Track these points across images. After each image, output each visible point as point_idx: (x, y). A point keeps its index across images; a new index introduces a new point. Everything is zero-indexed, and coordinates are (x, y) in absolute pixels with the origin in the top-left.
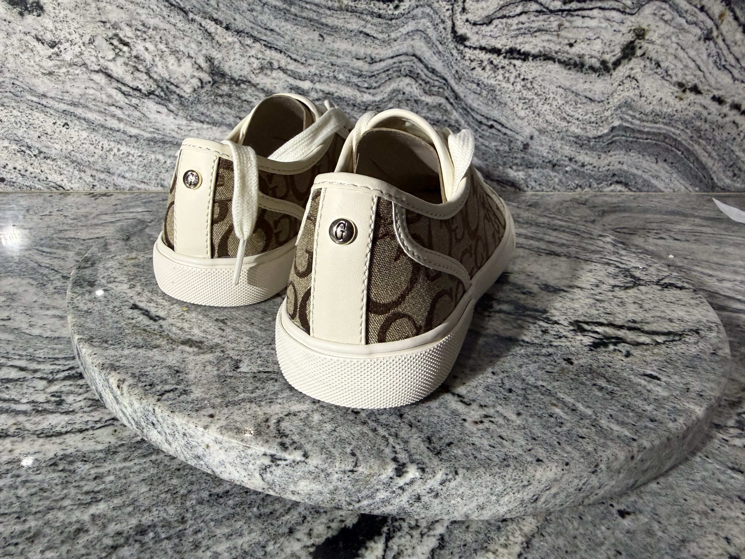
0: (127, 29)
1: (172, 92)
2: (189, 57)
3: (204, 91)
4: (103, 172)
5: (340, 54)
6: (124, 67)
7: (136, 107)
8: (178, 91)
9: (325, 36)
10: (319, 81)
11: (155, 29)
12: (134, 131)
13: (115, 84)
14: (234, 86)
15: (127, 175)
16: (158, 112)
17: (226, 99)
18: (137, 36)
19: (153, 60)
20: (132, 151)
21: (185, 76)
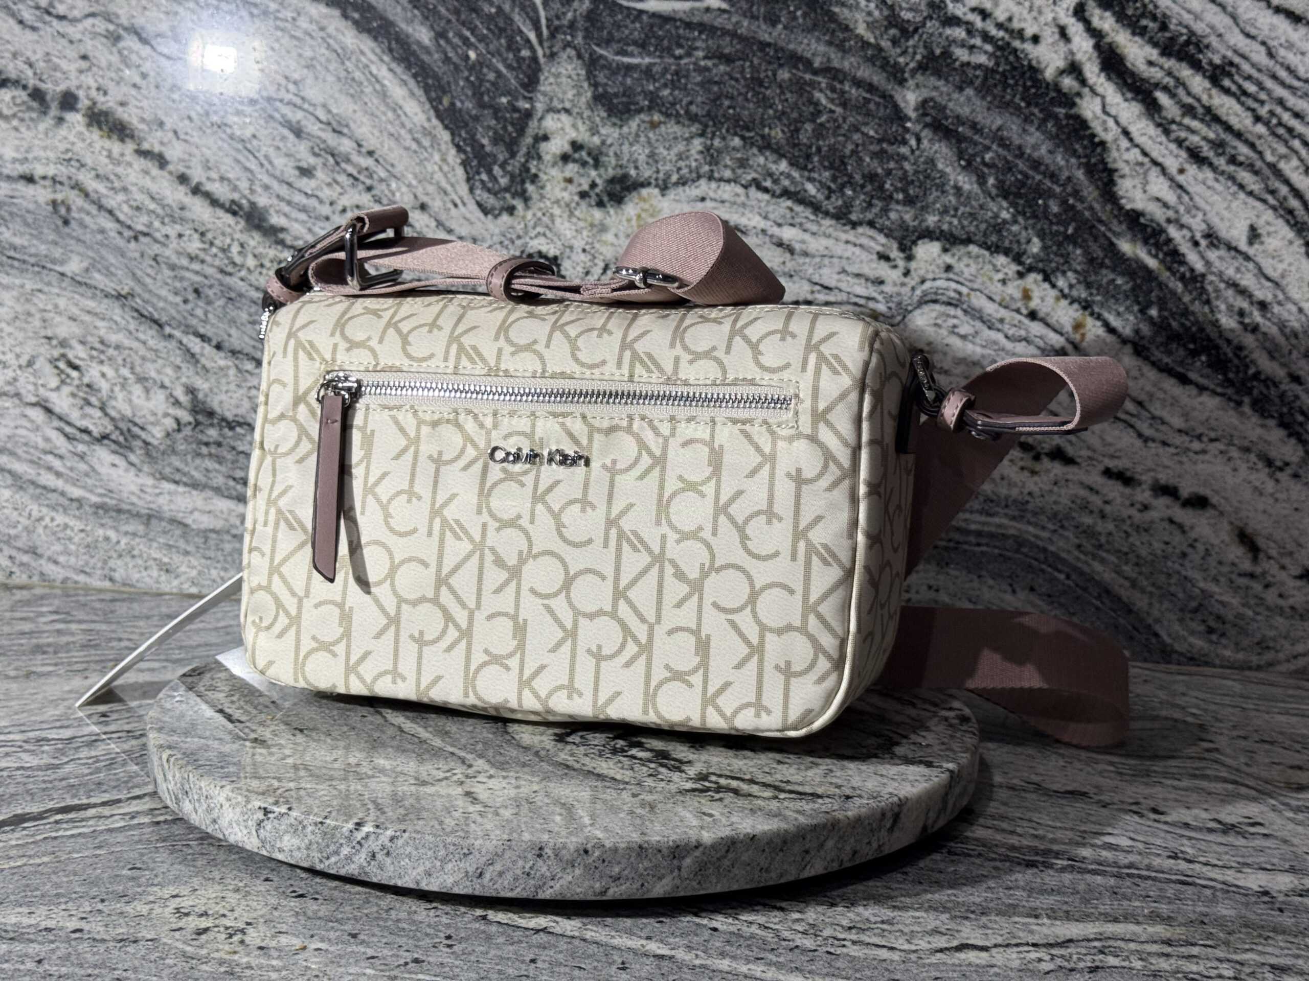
0: (79, 347)
1: (136, 437)
2: (163, 386)
3: (181, 436)
4: (26, 552)
6: (71, 400)
7: (82, 457)
8: (143, 435)
11: (117, 347)
12: (76, 492)
13: (56, 423)
14: (226, 430)
15: (62, 559)
16: (114, 465)
17: (213, 450)
18: (92, 358)
19: (112, 391)
20: (72, 523)
21: (155, 414)
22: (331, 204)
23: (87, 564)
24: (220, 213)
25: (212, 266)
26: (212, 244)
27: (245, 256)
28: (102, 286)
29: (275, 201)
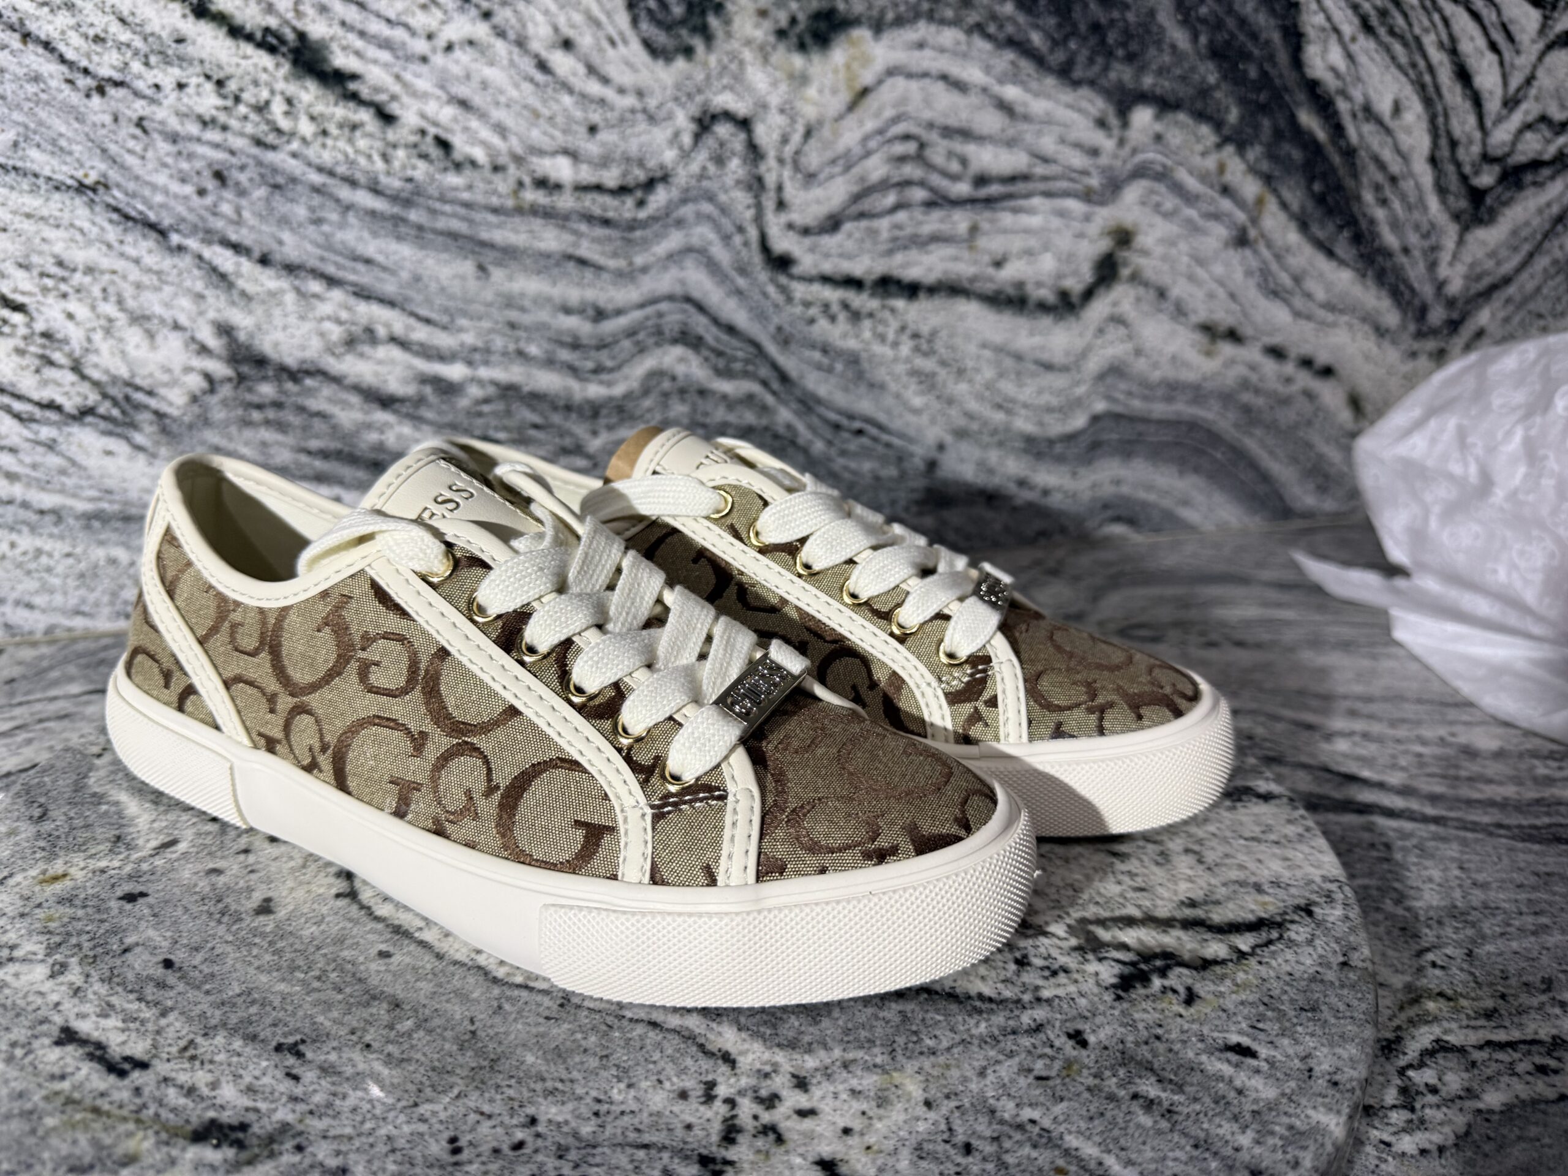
0: (20, 274)
1: (139, 407)
2: (177, 327)
3: (214, 400)
5: (527, 303)
6: (15, 358)
7: (51, 446)
8: (153, 403)
9: (491, 269)
10: (486, 363)
11: (89, 270)
12: (48, 500)
14: (290, 386)
15: (38, 600)
16: (109, 453)
17: (271, 414)
18: (45, 290)
19: (89, 340)
20: (48, 545)
21: (168, 370)
22: (430, 37)
23: (83, 601)
24: (248, 49)
25: (242, 134)
26: (237, 99)
27: (296, 119)
28: (47, 172)
29: (339, 31)
